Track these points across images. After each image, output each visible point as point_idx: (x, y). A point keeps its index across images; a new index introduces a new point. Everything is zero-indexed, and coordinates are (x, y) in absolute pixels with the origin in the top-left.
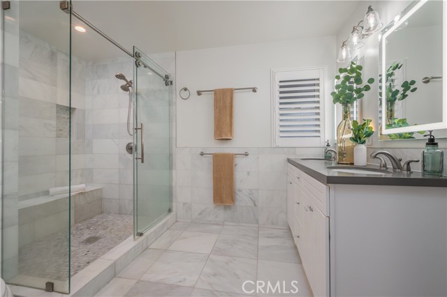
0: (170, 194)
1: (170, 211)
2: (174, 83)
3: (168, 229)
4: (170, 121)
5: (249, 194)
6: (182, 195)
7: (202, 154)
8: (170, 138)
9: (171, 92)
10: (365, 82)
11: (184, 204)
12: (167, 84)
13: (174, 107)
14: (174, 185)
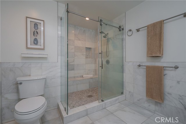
0: (122, 85)
1: (122, 93)
2: (124, 29)
3: (119, 102)
4: (123, 49)
6: (128, 87)
7: (139, 66)
8: (123, 57)
9: (123, 34)
11: (130, 92)
12: (120, 31)
13: (124, 41)
14: (124, 81)
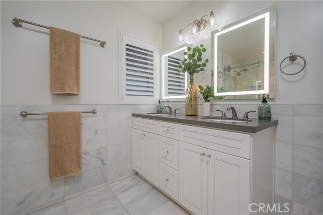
5: (97, 154)
7: (25, 114)
10: (203, 61)
